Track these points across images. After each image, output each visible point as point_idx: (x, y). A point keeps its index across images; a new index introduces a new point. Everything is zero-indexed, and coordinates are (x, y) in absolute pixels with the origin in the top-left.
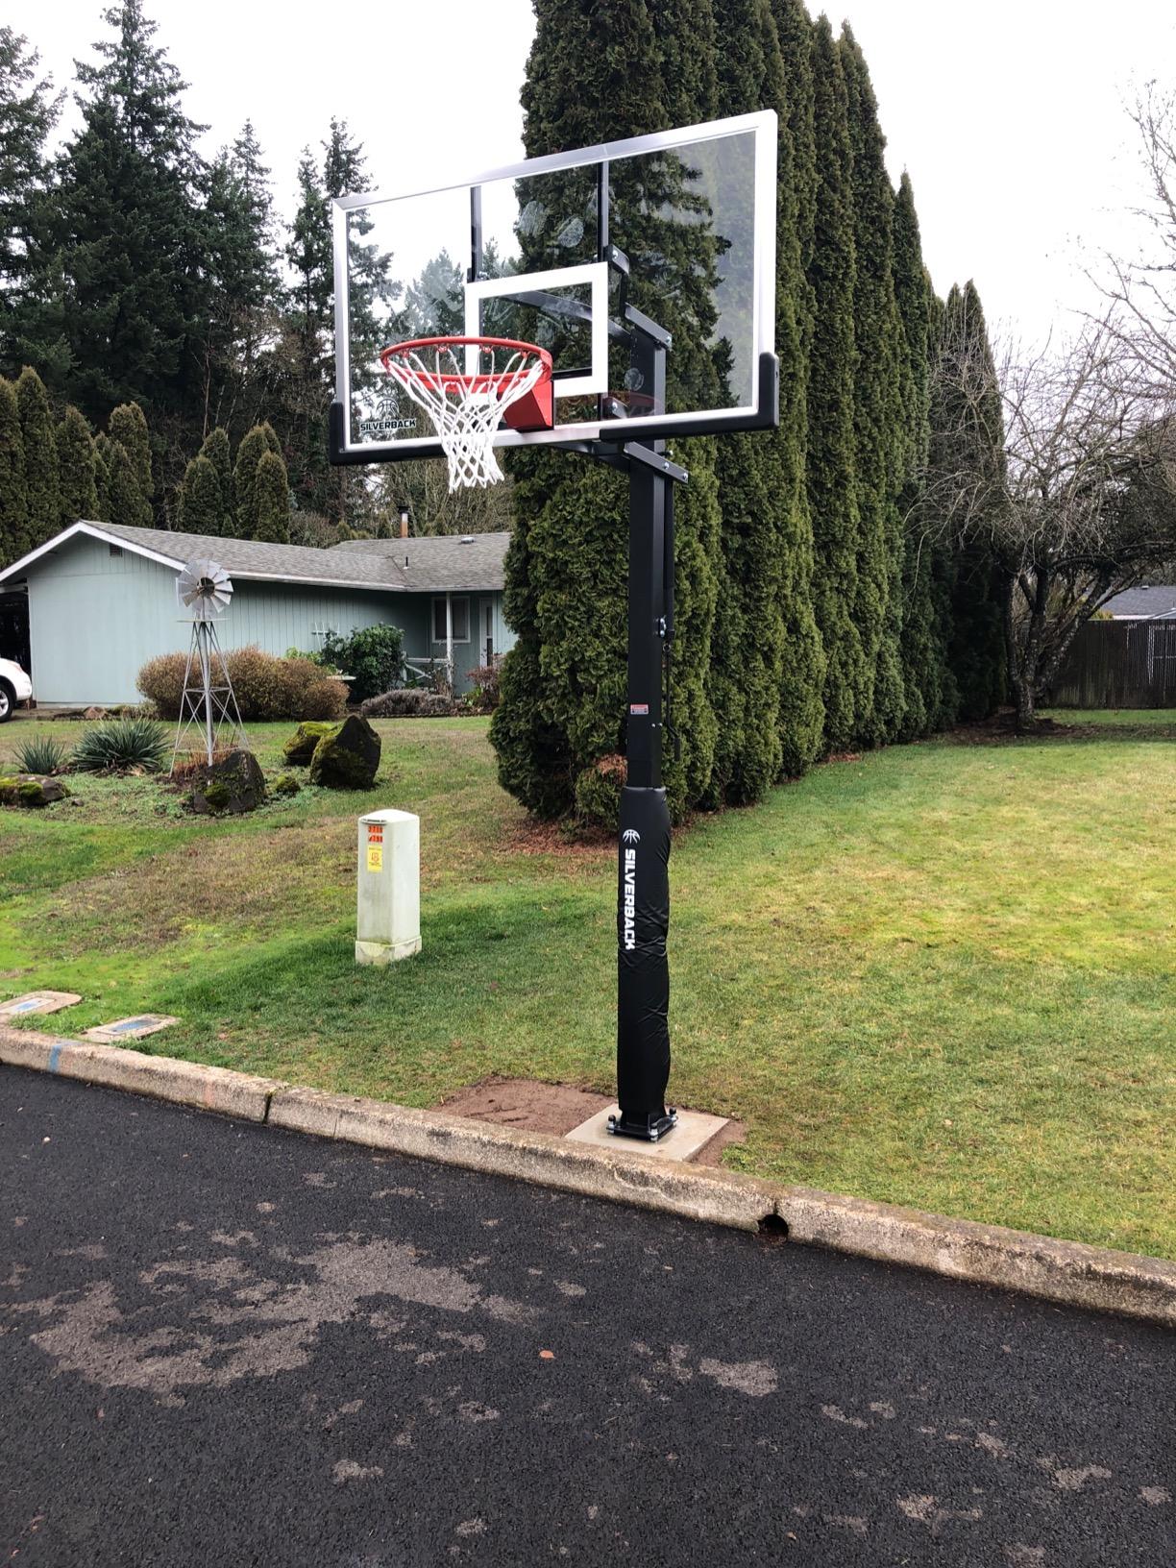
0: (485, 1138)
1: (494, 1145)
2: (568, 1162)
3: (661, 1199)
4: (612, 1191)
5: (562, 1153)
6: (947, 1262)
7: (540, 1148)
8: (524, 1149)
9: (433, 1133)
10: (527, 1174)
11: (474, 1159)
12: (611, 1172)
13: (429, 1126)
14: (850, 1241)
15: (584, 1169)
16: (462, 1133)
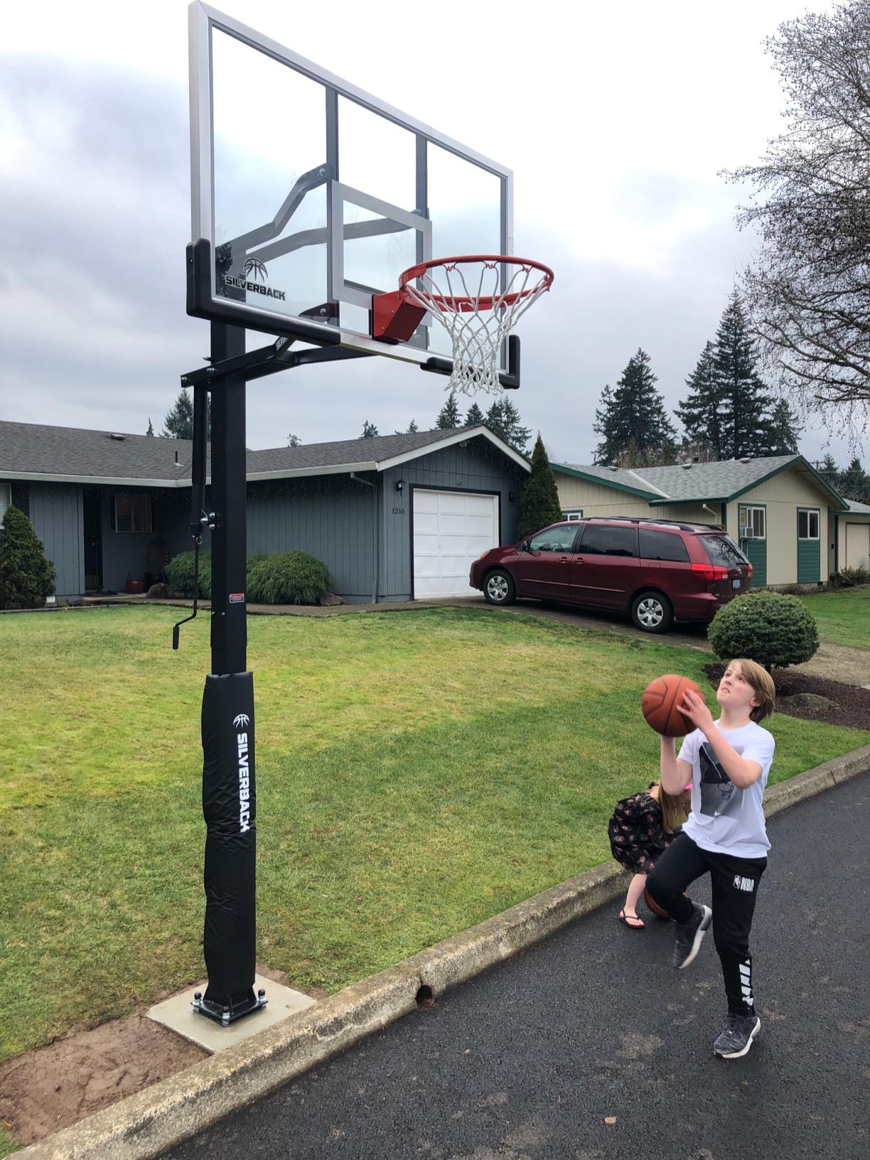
0: (190, 1093)
1: (203, 1093)
2: (279, 1055)
3: (355, 1030)
4: (319, 1054)
5: (269, 1051)
6: (505, 950)
7: (248, 1061)
8: (234, 1074)
9: (130, 1133)
10: (245, 1096)
11: (187, 1124)
12: (314, 1037)
13: (120, 1129)
14: (464, 971)
15: (292, 1052)
16: (163, 1107)
